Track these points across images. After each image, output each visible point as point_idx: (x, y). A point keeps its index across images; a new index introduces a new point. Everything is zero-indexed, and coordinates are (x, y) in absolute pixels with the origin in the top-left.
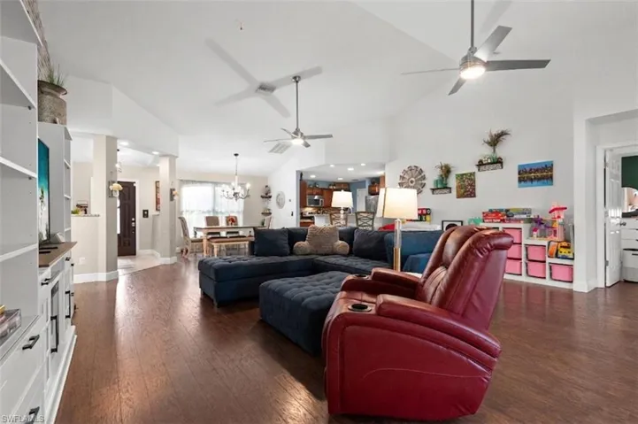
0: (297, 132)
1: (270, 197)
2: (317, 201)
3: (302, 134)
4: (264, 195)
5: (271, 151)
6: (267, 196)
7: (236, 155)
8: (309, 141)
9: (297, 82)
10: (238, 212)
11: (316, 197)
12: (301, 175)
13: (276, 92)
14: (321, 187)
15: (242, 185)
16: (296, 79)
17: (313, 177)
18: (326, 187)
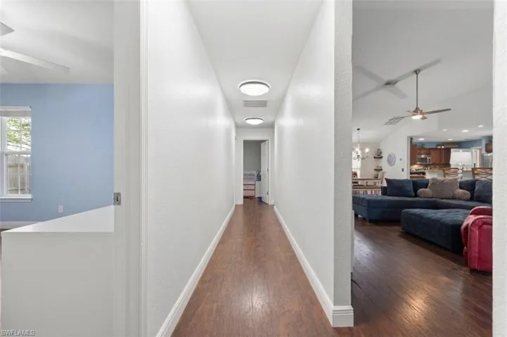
0: (417, 111)
1: (381, 158)
2: (425, 159)
3: (422, 111)
4: (377, 156)
5: (386, 124)
6: (379, 156)
7: (358, 129)
8: (426, 116)
9: (417, 74)
10: (357, 169)
11: (423, 156)
12: (412, 139)
13: (398, 84)
14: (428, 147)
15: (362, 150)
16: (417, 72)
17: (422, 139)
18: (434, 147)
